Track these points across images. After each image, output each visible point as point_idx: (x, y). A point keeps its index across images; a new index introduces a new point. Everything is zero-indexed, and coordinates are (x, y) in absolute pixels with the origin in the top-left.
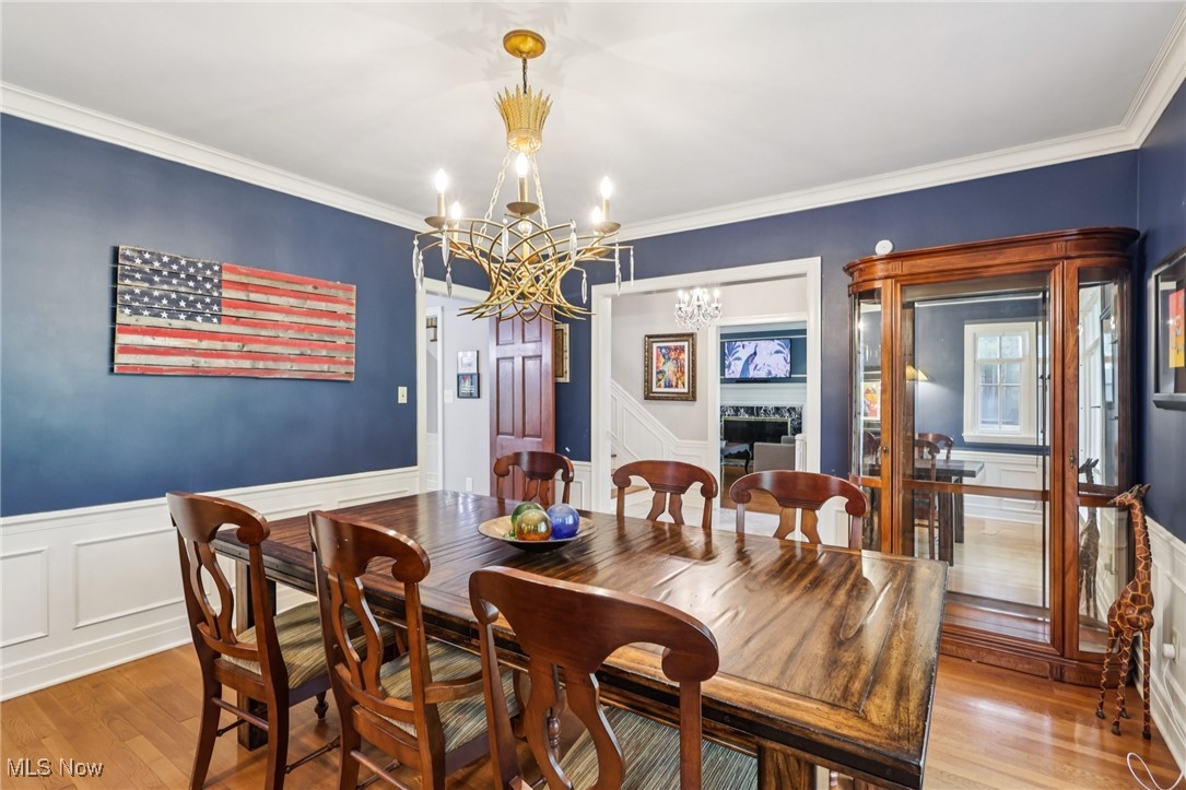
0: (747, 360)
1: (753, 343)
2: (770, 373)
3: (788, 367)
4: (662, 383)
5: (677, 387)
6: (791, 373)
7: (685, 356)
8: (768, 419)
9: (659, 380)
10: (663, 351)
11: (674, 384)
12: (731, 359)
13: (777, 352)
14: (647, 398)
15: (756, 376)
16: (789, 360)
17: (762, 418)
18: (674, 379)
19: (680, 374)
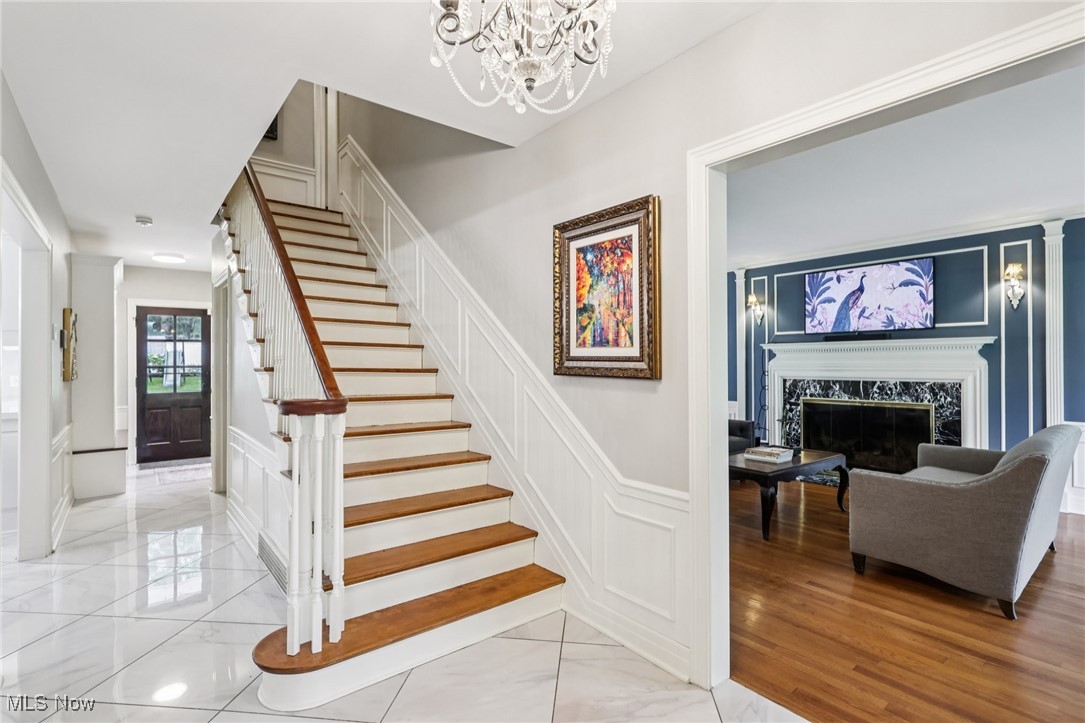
0: (846, 302)
1: (857, 273)
2: (891, 321)
3: (929, 309)
4: (588, 335)
5: (616, 344)
6: (935, 320)
7: (633, 263)
8: (887, 403)
9: (583, 329)
10: (590, 257)
11: (611, 337)
12: (816, 301)
13: (906, 284)
14: (560, 370)
15: (862, 329)
16: (930, 297)
17: (875, 400)
18: (612, 324)
19: (622, 310)
